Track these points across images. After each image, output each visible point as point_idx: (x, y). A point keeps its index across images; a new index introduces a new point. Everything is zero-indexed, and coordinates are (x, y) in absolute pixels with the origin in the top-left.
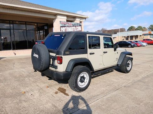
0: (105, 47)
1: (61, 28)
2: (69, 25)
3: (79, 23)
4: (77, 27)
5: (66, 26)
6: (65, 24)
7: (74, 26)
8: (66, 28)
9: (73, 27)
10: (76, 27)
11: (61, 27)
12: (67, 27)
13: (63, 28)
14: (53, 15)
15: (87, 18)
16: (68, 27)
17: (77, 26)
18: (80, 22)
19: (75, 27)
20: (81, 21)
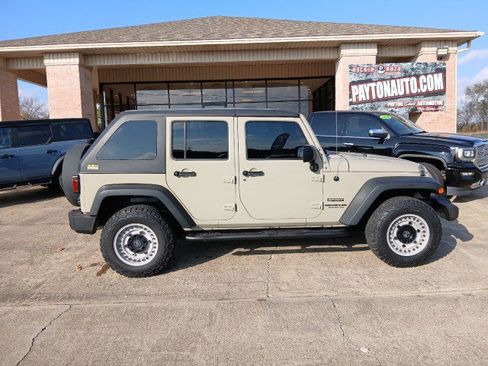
0: (253, 154)
1: (354, 87)
2: (387, 75)
3: (435, 60)
4: (422, 78)
5: (374, 77)
6: (368, 74)
7: (410, 76)
8: (373, 85)
9: (407, 80)
10: (418, 76)
11: (353, 83)
12: (379, 83)
13: (361, 86)
14: (330, 48)
15: (473, 38)
16: (382, 80)
17: (426, 75)
18: (440, 58)
19: (414, 79)
20: (443, 52)
